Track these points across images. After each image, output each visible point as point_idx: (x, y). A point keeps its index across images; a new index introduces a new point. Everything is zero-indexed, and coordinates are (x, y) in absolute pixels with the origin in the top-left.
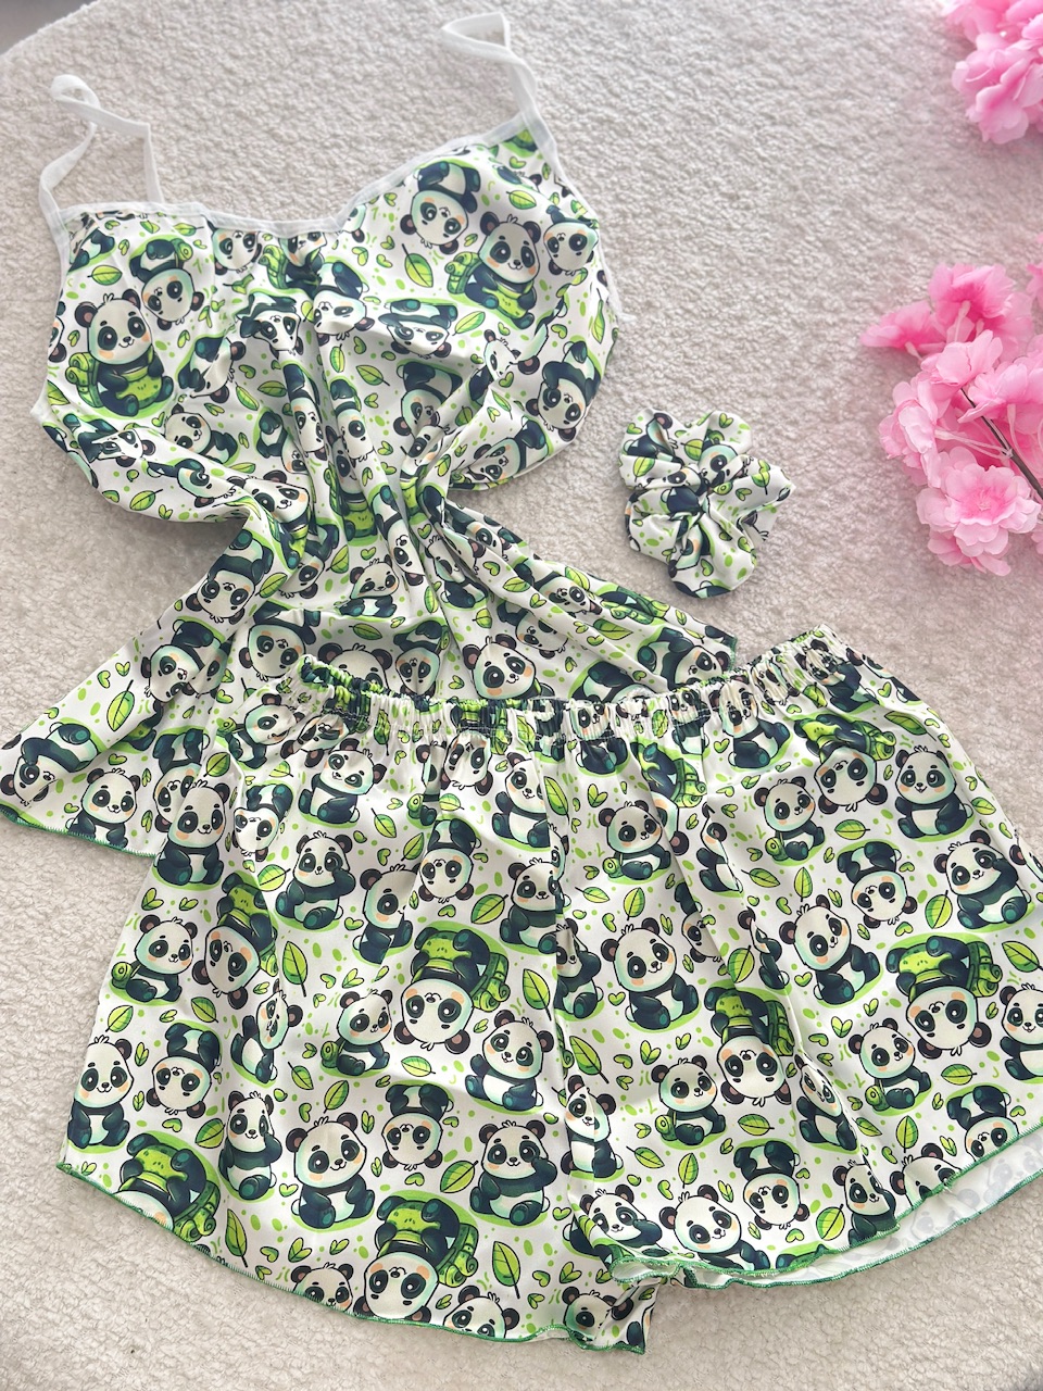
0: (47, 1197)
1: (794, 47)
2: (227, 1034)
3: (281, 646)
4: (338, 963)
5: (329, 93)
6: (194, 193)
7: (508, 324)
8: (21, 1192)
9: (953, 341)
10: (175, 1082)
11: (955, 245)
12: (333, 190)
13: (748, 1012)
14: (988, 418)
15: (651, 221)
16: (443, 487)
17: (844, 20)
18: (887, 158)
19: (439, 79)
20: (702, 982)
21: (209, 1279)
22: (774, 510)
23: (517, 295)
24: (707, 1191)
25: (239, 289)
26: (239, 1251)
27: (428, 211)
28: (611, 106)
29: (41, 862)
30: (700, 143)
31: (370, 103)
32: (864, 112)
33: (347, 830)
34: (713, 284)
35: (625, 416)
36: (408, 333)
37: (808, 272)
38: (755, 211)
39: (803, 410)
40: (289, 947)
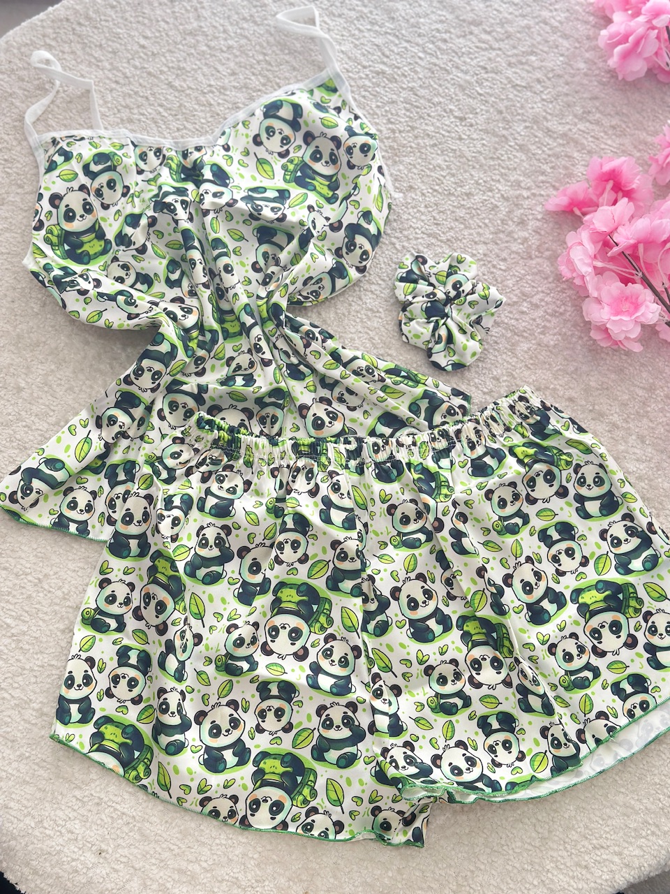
0: (44, 757)
1: (498, 24)
2: (155, 651)
3: (184, 407)
4: (225, 606)
5: (206, 59)
6: (122, 124)
7: (322, 201)
8: (27, 754)
9: (603, 205)
10: (123, 683)
11: (603, 146)
12: (210, 120)
13: (484, 631)
14: (627, 253)
15: (410, 135)
16: (284, 304)
17: (530, 6)
18: (558, 92)
19: (275, 48)
20: (454, 612)
21: (147, 807)
22: (493, 314)
23: (328, 183)
24: (460, 744)
25: (152, 183)
26: (166, 787)
28: (384, 63)
29: (35, 546)
30: (440, 86)
31: (232, 65)
32: (543, 64)
33: (227, 521)
34: (451, 174)
35: (397, 258)
36: (259, 208)
37: (511, 165)
38: (476, 127)
39: (510, 252)
40: (193, 596)
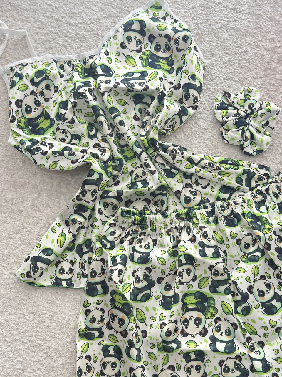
2: (123, 346)
3: (112, 205)
4: (156, 312)
5: (85, 5)
6: (47, 51)
7: (166, 73)
10: (109, 366)
12: (94, 39)
15: (207, 24)
16: (157, 137)
22: (274, 119)
23: (167, 62)
25: (70, 82)
27: (129, 39)
29: (46, 297)
31: (100, 5)
33: (149, 265)
34: (234, 42)
35: (213, 96)
36: (132, 85)
37: (267, 30)
38: (243, 12)
39: (276, 80)
40: (137, 311)
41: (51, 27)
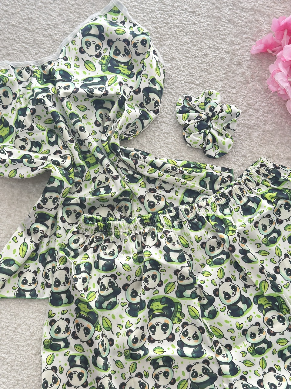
2: (89, 355)
3: (75, 212)
4: (122, 320)
5: (42, 10)
6: (4, 57)
7: (126, 78)
9: (285, 45)
10: (75, 377)
11: (275, 11)
12: (52, 44)
13: (270, 302)
15: (166, 28)
16: (118, 142)
20: (251, 295)
22: (235, 121)
23: (127, 66)
24: (271, 370)
25: (28, 88)
27: (88, 44)
29: (9, 310)
31: (58, 10)
33: (114, 272)
34: (194, 45)
35: (174, 100)
36: (92, 90)
37: (226, 32)
38: (202, 15)
39: (236, 82)
40: (103, 319)
41: (8, 33)
